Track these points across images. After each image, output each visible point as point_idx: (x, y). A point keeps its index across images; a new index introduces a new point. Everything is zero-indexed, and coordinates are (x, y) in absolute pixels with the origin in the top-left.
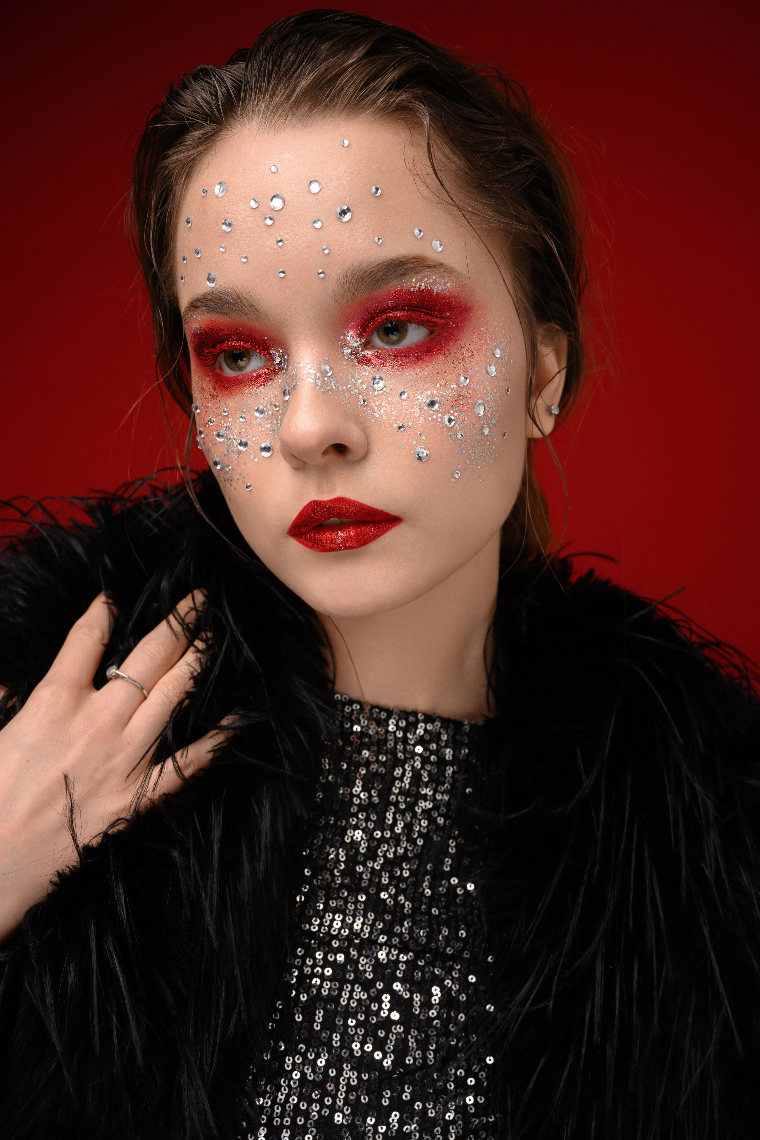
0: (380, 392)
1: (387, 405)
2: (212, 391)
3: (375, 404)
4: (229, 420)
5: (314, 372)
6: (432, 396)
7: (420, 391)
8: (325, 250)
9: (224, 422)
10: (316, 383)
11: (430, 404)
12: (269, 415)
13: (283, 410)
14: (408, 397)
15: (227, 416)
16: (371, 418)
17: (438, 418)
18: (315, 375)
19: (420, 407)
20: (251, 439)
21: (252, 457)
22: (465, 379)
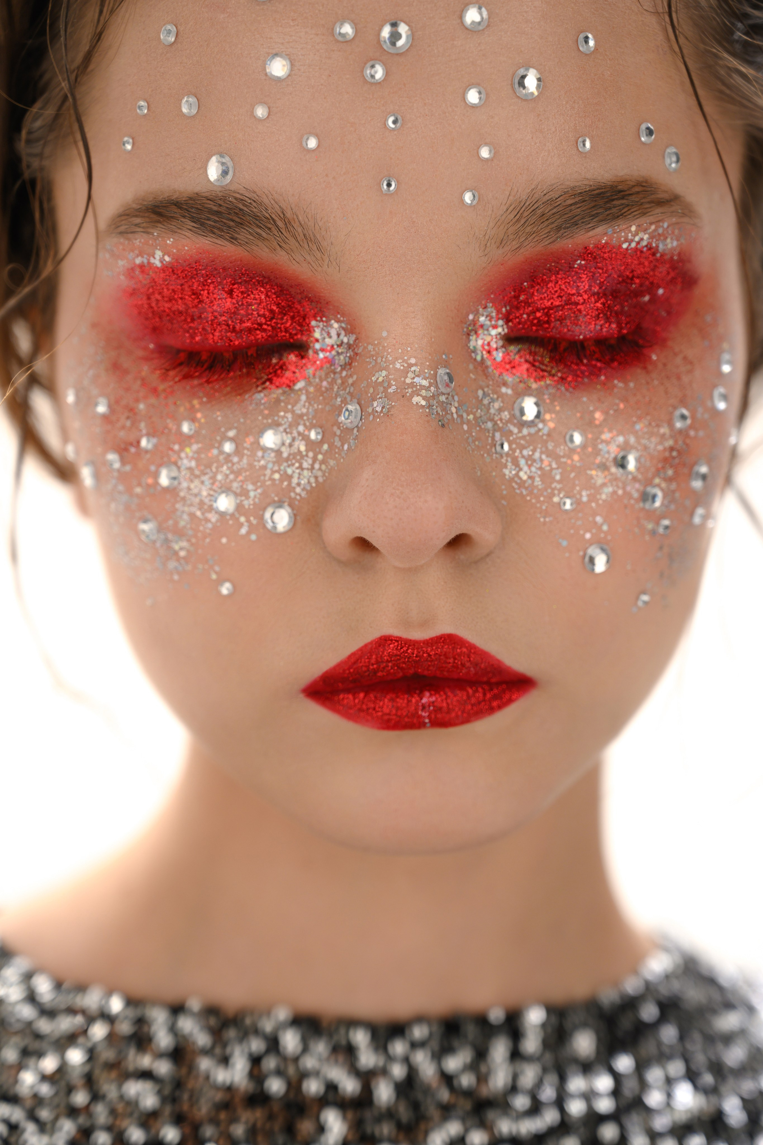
0: (533, 430)
1: (544, 457)
3: (521, 452)
4: (195, 447)
5: (425, 383)
6: (626, 448)
7: (606, 436)
8: (485, 153)
9: (182, 449)
10: (430, 406)
11: (622, 464)
12: (294, 450)
13: (331, 446)
14: (584, 446)
15: (189, 437)
16: (512, 480)
17: (635, 492)
18: (427, 389)
19: (603, 467)
20: (245, 493)
21: (243, 531)
22: (683, 417)
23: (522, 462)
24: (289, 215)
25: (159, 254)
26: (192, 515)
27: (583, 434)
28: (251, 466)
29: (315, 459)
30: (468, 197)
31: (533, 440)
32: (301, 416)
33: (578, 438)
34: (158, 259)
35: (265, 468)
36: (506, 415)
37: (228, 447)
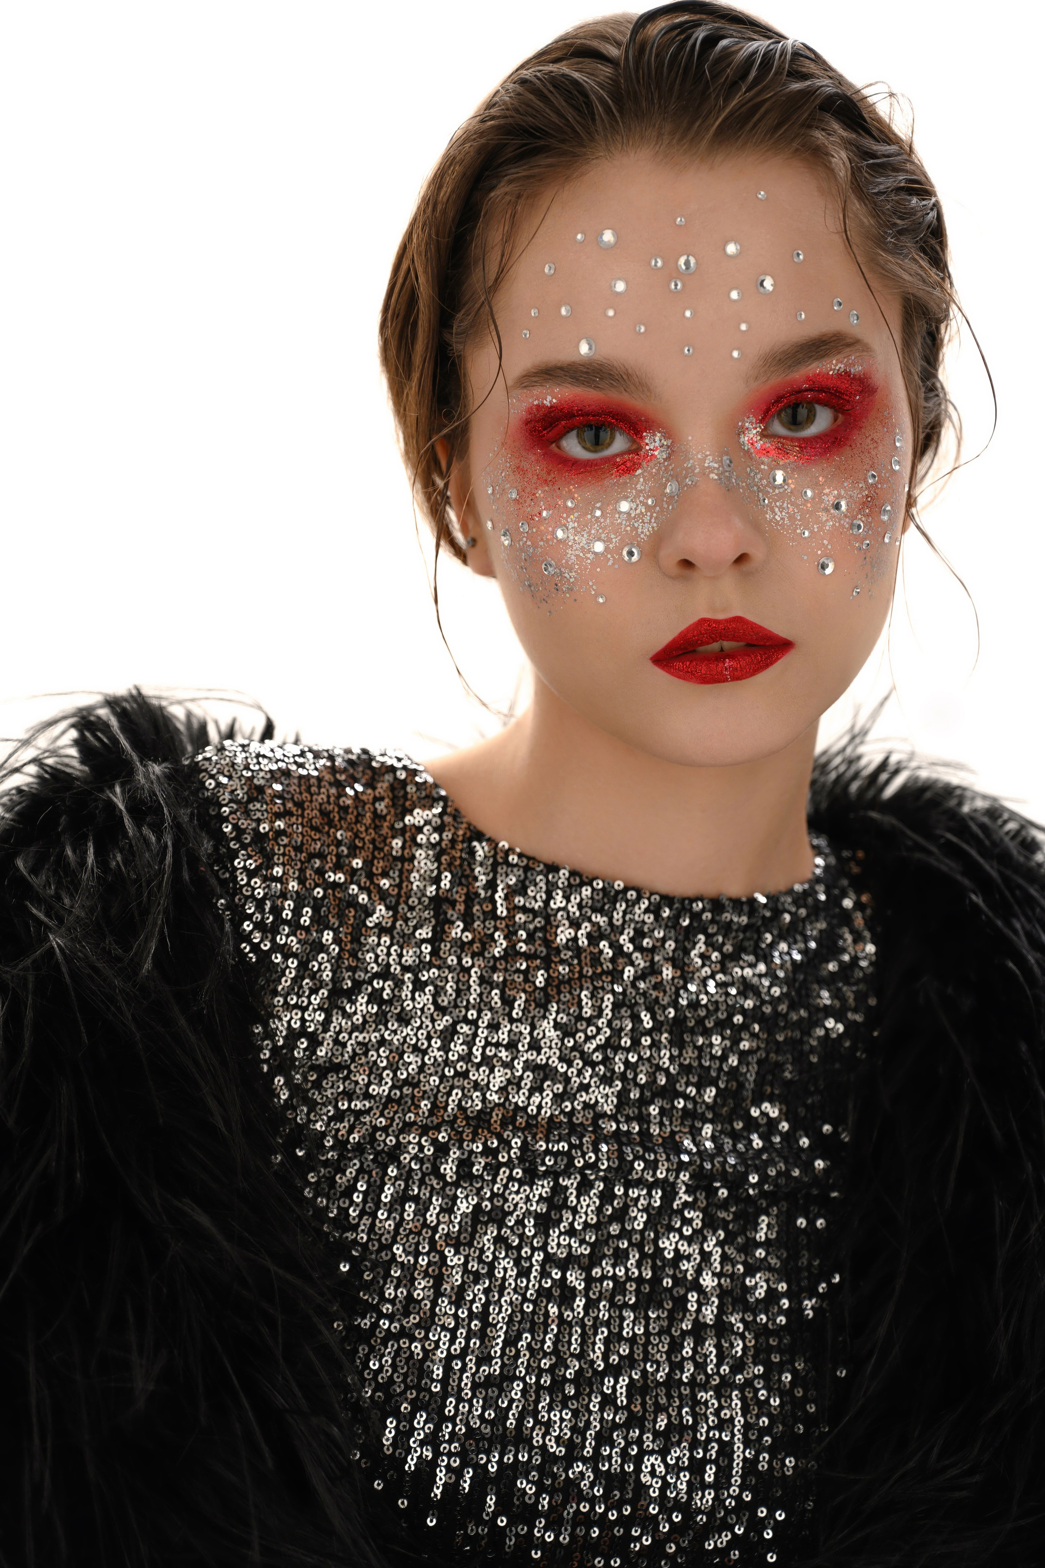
0: (782, 490)
1: (789, 506)
2: (544, 474)
3: (776, 504)
4: (576, 515)
5: (716, 465)
6: (839, 496)
7: (827, 491)
8: (743, 327)
9: (568, 516)
10: (720, 479)
11: (837, 506)
12: (638, 511)
13: (662, 508)
14: (813, 498)
15: (572, 509)
16: (771, 520)
17: (846, 523)
18: (718, 469)
19: (826, 510)
20: (610, 540)
21: (610, 563)
22: (874, 476)
23: (777, 510)
24: (630, 371)
25: (549, 398)
26: (577, 556)
27: (813, 490)
28: (612, 524)
29: (651, 517)
30: (735, 354)
31: (781, 497)
32: (641, 491)
33: (809, 493)
34: (549, 401)
35: (621, 524)
36: (765, 482)
37: (598, 513)
